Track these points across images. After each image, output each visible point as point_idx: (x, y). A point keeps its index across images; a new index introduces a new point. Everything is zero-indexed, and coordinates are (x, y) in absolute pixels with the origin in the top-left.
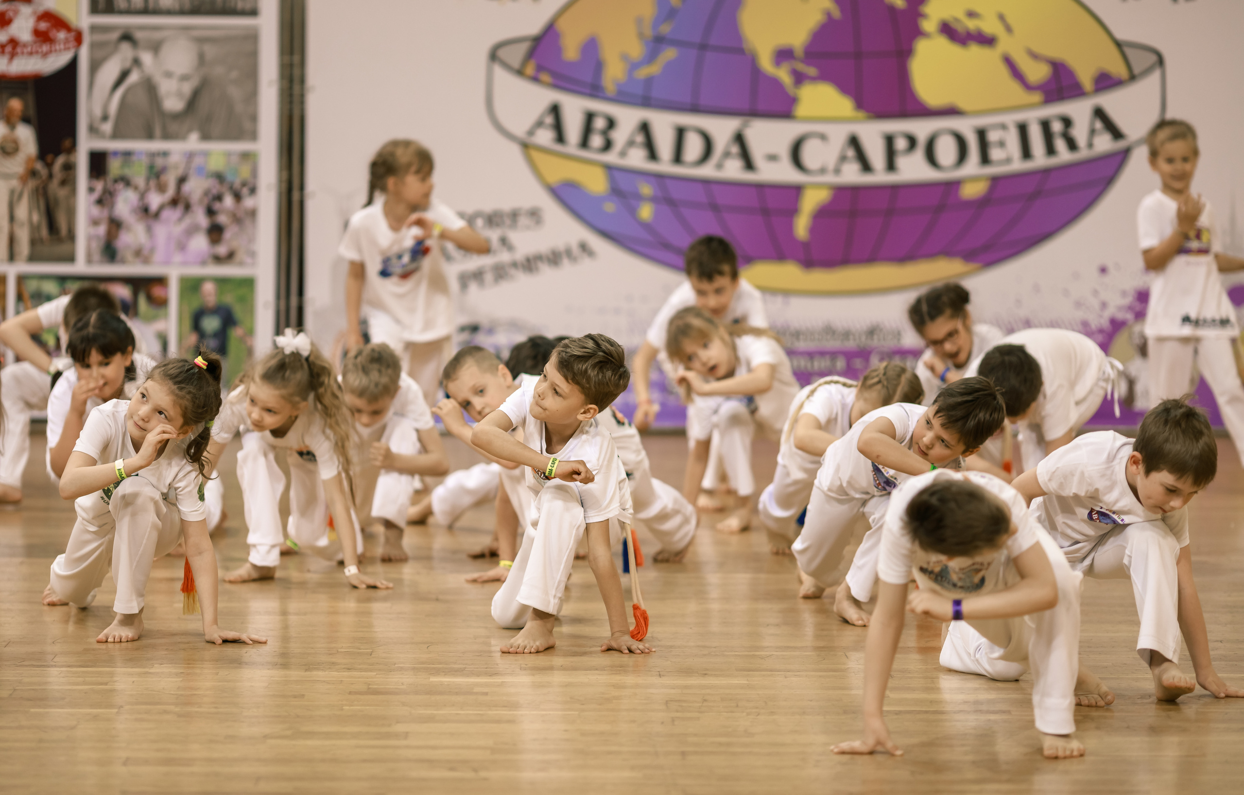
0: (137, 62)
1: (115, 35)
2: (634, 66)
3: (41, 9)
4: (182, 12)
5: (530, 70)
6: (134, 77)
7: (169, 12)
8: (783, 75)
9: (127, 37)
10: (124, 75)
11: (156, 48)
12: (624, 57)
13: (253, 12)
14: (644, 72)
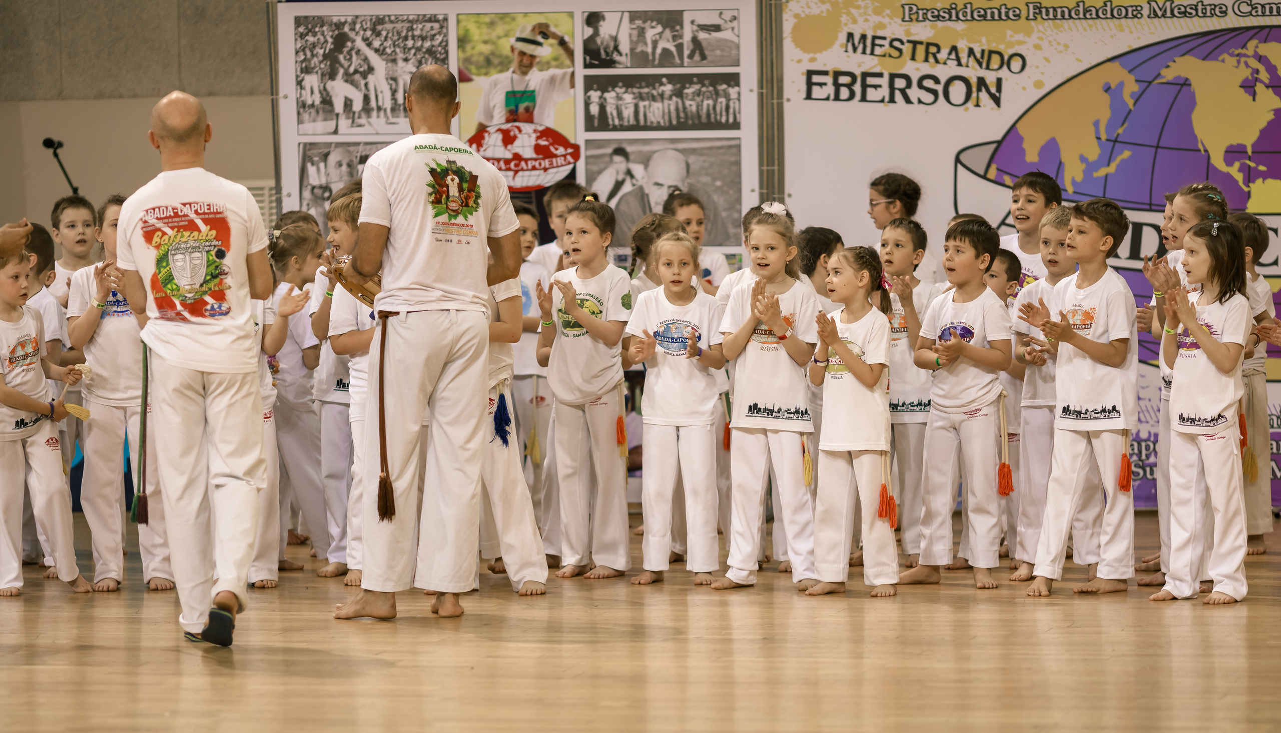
0: (629, 173)
1: (609, 150)
2: (1090, 167)
3: (541, 128)
4: (671, 128)
5: (992, 174)
6: (627, 188)
7: (658, 128)
8: (1234, 171)
9: (620, 151)
10: (619, 185)
11: (646, 161)
12: (1083, 159)
13: (736, 126)
14: (1102, 172)
